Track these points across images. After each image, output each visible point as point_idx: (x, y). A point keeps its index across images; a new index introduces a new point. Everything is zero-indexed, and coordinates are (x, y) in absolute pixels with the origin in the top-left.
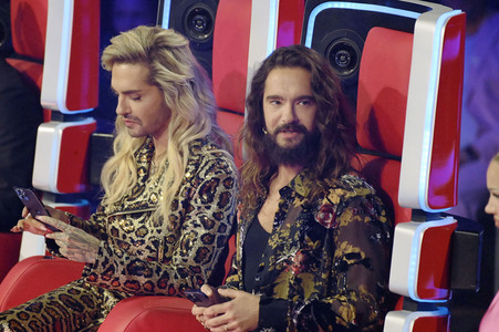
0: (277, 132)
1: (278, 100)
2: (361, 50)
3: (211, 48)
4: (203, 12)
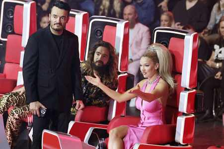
2: (103, 31)
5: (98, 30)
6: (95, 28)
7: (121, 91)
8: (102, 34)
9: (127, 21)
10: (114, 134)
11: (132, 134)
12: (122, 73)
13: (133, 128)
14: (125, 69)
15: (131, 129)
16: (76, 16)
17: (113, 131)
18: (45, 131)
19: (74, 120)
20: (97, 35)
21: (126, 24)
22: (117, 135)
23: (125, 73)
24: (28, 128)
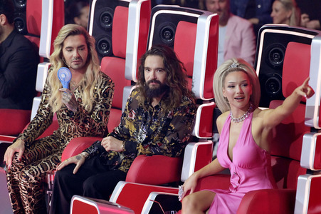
0: (149, 83)
1: (149, 70)
2: (175, 31)
3: (111, 30)
4: (108, 15)
5: (167, 29)
6: (161, 25)
7: (204, 131)
8: (172, 36)
9: (216, 14)
10: (190, 204)
11: (221, 205)
12: (206, 102)
13: (222, 195)
14: (210, 94)
15: (219, 196)
16: (130, 5)
17: (189, 199)
18: (76, 198)
19: (124, 180)
20: (164, 37)
21: (213, 18)
22: (195, 206)
23: (210, 101)
24: (48, 192)
